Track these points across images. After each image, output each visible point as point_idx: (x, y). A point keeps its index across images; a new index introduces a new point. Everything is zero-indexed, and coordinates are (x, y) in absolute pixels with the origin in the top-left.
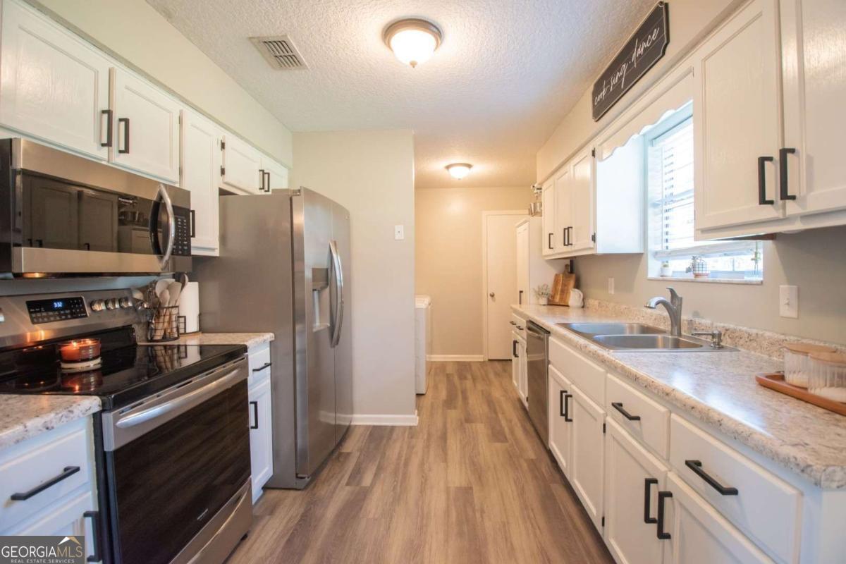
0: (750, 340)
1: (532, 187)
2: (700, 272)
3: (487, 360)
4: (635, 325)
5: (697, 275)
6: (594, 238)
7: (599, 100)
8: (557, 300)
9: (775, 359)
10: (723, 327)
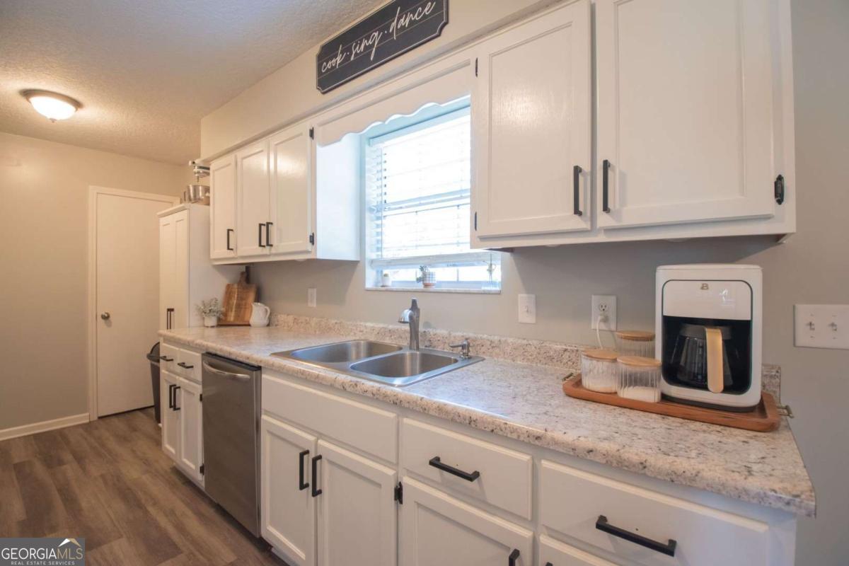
0: (493, 347)
1: (190, 163)
2: (431, 282)
3: (96, 418)
4: (362, 342)
5: (426, 285)
6: (312, 240)
7: (329, 66)
8: (231, 318)
9: (519, 362)
10: (463, 336)
